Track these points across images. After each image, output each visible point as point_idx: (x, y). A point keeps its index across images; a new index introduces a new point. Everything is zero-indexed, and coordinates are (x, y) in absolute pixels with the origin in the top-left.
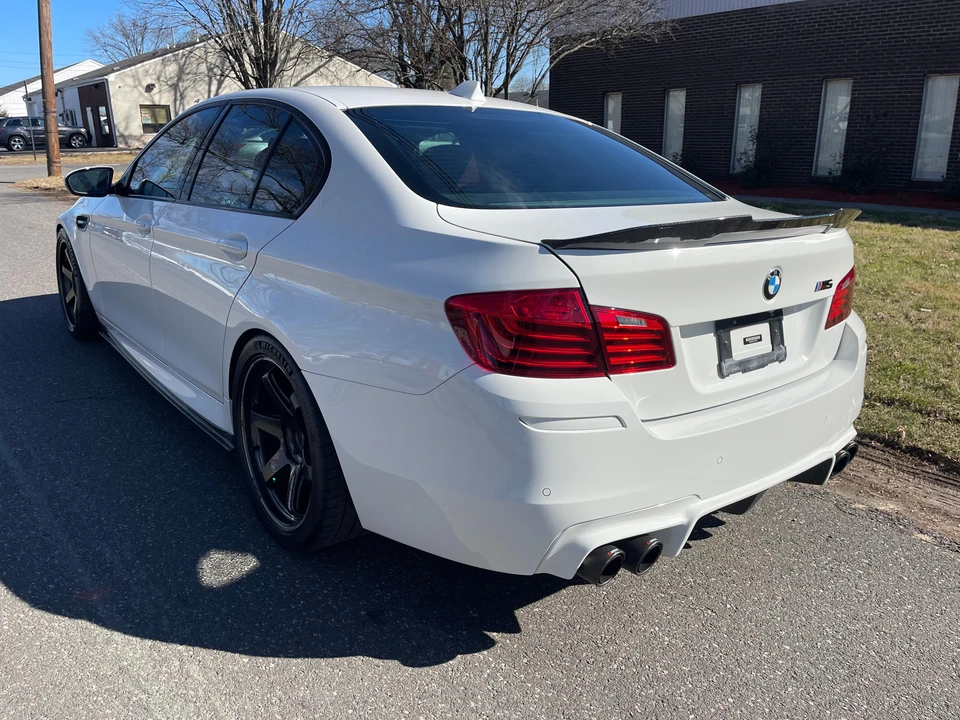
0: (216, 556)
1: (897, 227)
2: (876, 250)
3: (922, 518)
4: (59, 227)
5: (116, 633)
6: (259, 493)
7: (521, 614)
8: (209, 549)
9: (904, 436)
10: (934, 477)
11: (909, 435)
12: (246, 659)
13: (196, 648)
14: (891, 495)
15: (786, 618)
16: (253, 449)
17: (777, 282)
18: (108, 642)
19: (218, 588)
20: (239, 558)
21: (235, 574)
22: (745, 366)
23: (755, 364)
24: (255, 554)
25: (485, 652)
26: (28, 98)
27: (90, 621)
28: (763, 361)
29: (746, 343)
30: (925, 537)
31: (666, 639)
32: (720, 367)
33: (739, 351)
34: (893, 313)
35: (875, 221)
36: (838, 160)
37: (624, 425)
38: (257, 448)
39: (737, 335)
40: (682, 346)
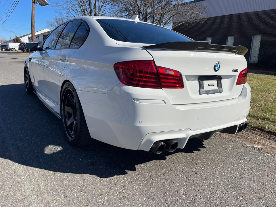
0: (51, 146)
1: (273, 76)
3: (269, 150)
4: (25, 62)
5: (16, 163)
6: (66, 130)
7: (137, 166)
8: (49, 145)
9: (266, 128)
10: (275, 139)
11: (268, 128)
12: (52, 172)
13: (38, 169)
14: (260, 144)
15: (220, 173)
18: (13, 165)
19: (49, 154)
20: (57, 147)
21: (55, 151)
22: (208, 92)
23: (211, 92)
24: (62, 146)
25: (124, 175)
26: (29, 38)
27: (10, 160)
28: (214, 92)
29: (209, 85)
30: (270, 155)
31: (181, 176)
32: (199, 91)
33: (206, 87)
34: (268, 96)
36: (257, 58)
37: (165, 103)
39: (206, 83)
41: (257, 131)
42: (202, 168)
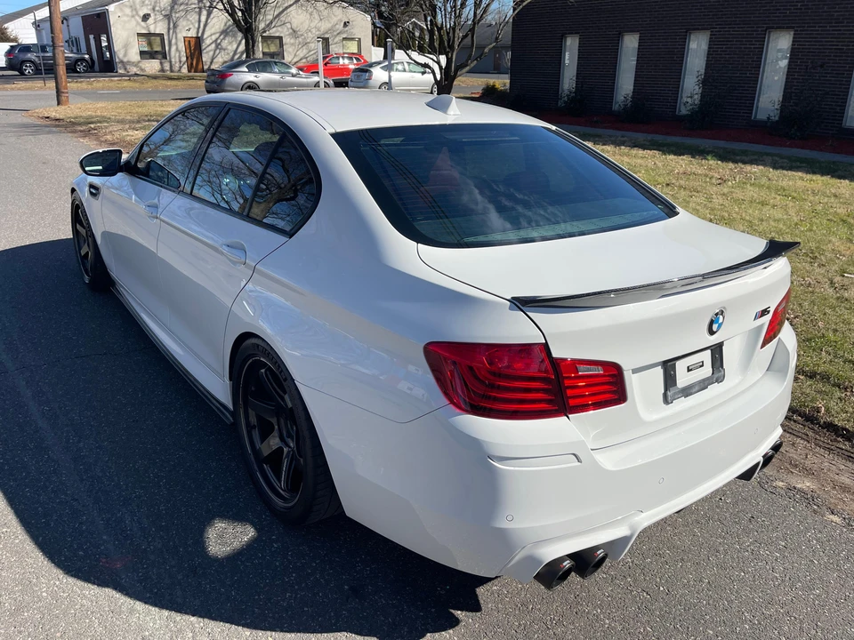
0: (219, 525)
1: (827, 179)
2: (807, 205)
3: (834, 496)
4: (73, 190)
5: (138, 603)
6: (256, 468)
7: (482, 592)
8: (213, 518)
9: (823, 412)
10: (846, 453)
11: (827, 410)
12: (248, 632)
13: (206, 620)
14: (808, 472)
15: (711, 602)
16: (250, 427)
17: (721, 321)
18: (132, 611)
19: (223, 559)
20: (239, 528)
21: (237, 544)
22: (687, 392)
23: (697, 388)
24: (254, 525)
25: (451, 631)
26: (37, 25)
27: (115, 589)
28: (703, 385)
30: (835, 518)
31: (607, 621)
32: (665, 395)
33: (683, 378)
34: (820, 277)
35: (807, 172)
36: (776, 107)
37: (579, 460)
38: (254, 427)
39: (682, 365)
40: (633, 382)
41: (795, 421)
42: (662, 589)
